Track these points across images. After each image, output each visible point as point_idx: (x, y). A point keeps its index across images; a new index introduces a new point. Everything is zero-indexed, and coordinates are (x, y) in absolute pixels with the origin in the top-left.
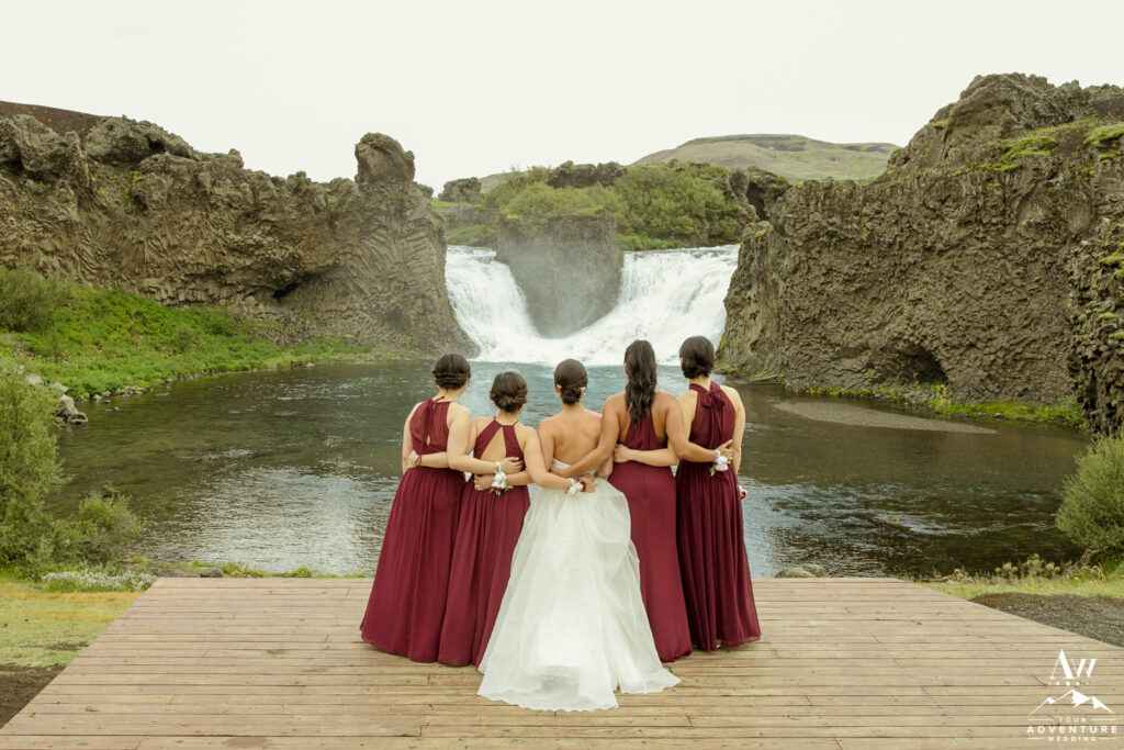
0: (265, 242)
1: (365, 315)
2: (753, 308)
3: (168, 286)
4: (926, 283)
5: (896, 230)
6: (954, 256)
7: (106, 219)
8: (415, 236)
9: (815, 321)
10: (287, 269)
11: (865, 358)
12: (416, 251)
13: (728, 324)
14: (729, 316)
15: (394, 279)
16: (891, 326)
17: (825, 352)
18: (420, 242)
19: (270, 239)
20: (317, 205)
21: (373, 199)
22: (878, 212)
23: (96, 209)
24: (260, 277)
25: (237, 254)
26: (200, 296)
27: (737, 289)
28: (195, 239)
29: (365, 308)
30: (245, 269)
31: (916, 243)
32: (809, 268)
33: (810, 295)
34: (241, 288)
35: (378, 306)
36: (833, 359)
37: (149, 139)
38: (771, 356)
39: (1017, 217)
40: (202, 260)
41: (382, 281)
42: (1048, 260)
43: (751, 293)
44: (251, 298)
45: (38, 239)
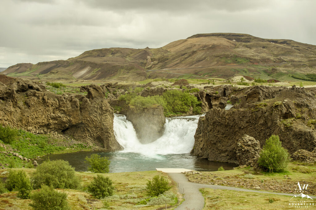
0: (61, 116)
1: (89, 138)
2: (201, 139)
3: (34, 129)
4: (239, 136)
5: (233, 122)
6: (245, 130)
7: (20, 110)
8: (105, 115)
9: (215, 144)
10: (67, 124)
11: (226, 153)
12: (106, 119)
13: (195, 142)
14: (195, 140)
15: (99, 127)
16: (232, 146)
17: (218, 152)
18: (107, 116)
19: (63, 115)
20: (77, 105)
21: (93, 104)
22: (230, 118)
23: (17, 108)
24: (59, 126)
25: (53, 119)
26: (42, 131)
27: (198, 133)
28: (42, 115)
29: (89, 136)
30: (55, 124)
31: (237, 126)
32: (214, 130)
33: (214, 137)
34: (53, 129)
35: (94, 135)
36: (219, 153)
37: (29, 86)
38: (205, 152)
39: (258, 122)
40: (44, 121)
41: (95, 128)
42: (264, 132)
43: (201, 135)
44: (56, 132)
45: (4, 116)
